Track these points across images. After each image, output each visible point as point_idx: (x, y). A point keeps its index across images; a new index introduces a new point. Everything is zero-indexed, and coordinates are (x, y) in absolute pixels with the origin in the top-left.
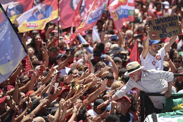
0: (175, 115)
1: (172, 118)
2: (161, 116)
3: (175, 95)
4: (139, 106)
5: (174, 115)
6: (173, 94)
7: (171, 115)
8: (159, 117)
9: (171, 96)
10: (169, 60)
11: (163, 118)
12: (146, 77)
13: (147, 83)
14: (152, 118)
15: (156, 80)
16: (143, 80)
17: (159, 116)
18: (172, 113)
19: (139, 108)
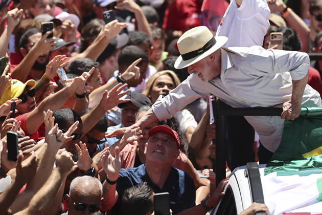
0: (311, 167)
1: (301, 175)
2: (272, 172)
3: (309, 114)
4: (212, 143)
5: (306, 167)
6: (304, 111)
7: (300, 168)
8: (265, 175)
9: (301, 116)
10: (285, 10)
11: (278, 175)
12: (234, 71)
13: (238, 85)
14: (247, 176)
15: (262, 77)
16: (226, 79)
17: (266, 173)
18: (300, 163)
19: (211, 148)
